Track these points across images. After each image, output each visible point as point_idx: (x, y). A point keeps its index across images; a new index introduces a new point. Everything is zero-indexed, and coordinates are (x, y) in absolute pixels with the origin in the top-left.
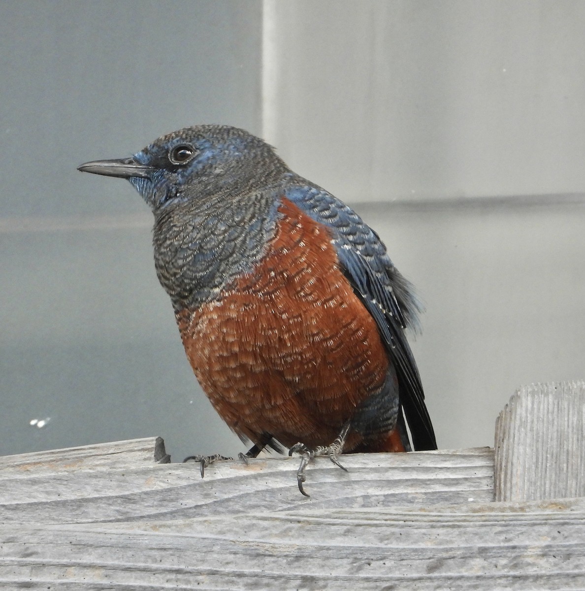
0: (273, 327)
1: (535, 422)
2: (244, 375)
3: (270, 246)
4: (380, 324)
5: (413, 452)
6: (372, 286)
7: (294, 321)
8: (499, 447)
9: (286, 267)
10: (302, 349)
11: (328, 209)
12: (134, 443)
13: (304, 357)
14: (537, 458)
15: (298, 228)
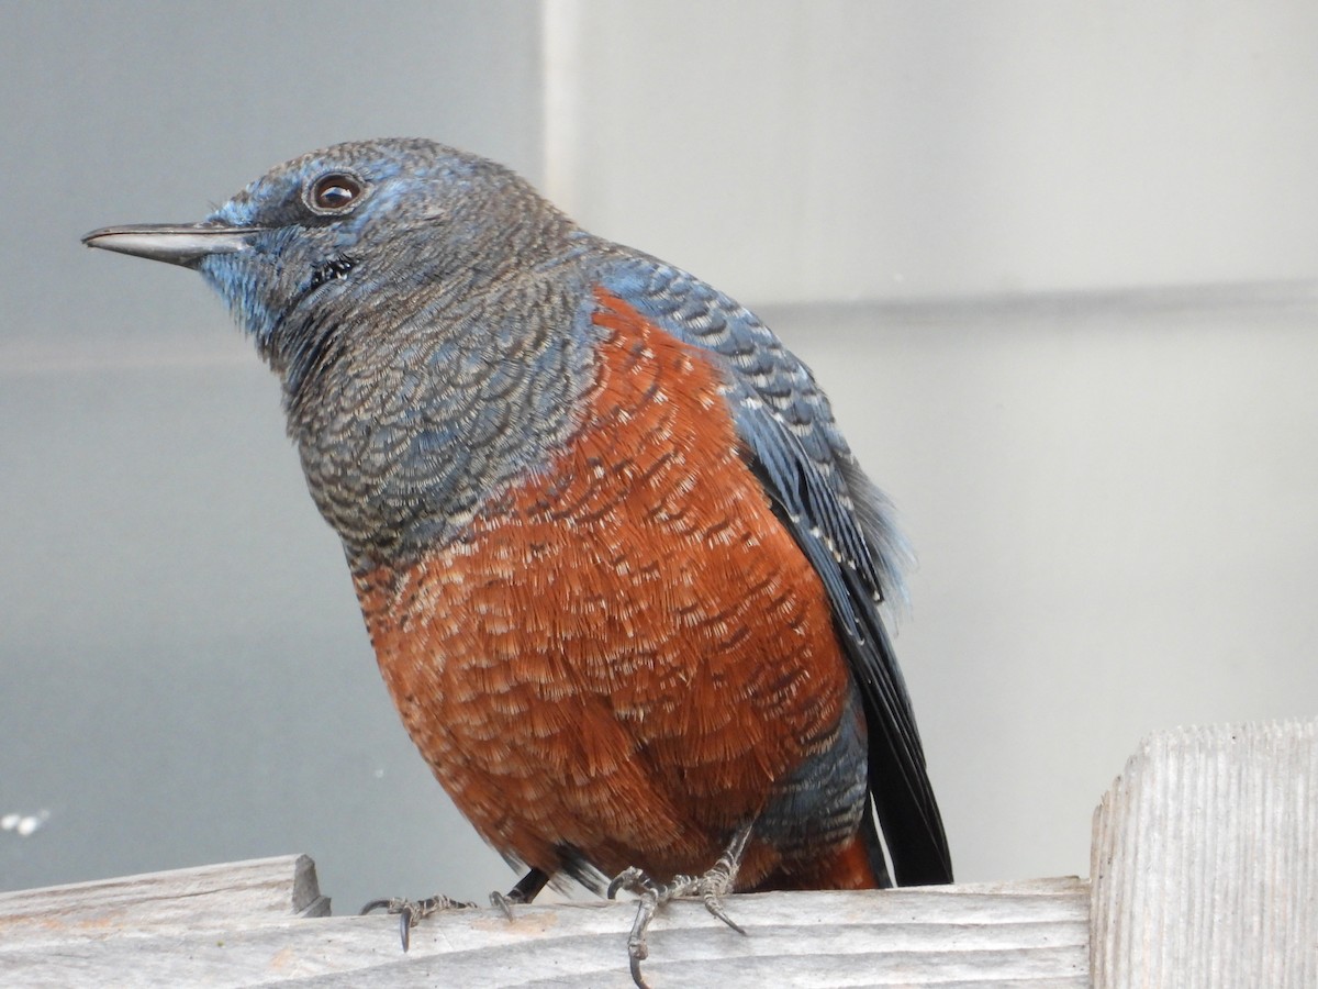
0: (596, 595)
1: (1186, 819)
2: (525, 708)
3: (589, 407)
4: (830, 587)
5: (896, 888)
6: (811, 495)
7: (644, 580)
8: (1101, 877)
9: (629, 455)
10: (658, 643)
11: (703, 313)
12: (244, 869)
13: (662, 662)
14: (1191, 903)
15: (645, 360)
